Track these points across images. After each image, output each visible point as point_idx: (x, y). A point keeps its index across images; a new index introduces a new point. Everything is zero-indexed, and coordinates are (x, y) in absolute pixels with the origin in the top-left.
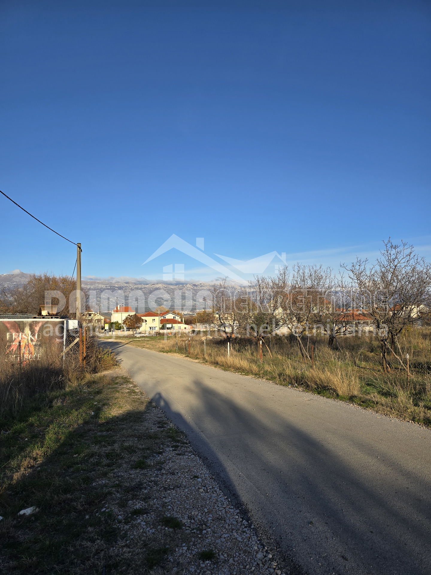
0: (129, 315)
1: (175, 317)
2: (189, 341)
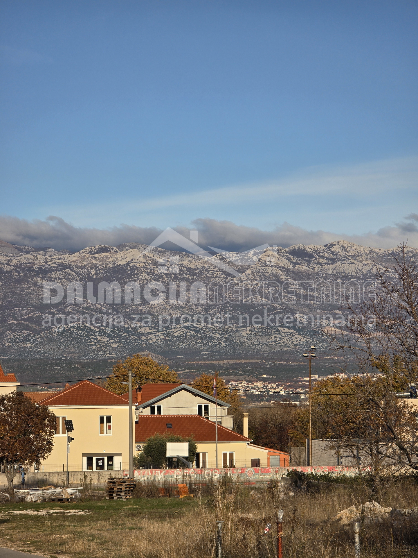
1: (206, 407)
2: (278, 524)
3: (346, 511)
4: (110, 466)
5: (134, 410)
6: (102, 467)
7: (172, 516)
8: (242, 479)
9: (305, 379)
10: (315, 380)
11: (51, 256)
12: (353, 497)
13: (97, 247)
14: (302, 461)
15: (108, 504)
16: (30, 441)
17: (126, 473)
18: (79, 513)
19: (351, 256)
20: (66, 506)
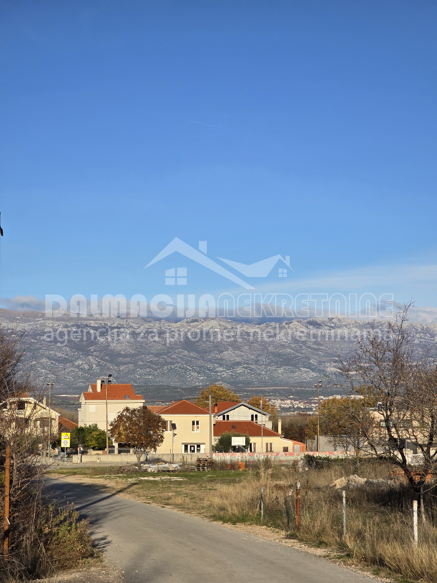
0: (127, 409)
1: (256, 416)
2: (297, 490)
3: (339, 480)
4: (199, 451)
5: (212, 417)
6: (193, 451)
7: (234, 481)
8: (277, 459)
9: (316, 398)
10: (322, 399)
11: (164, 324)
12: (343, 472)
13: (191, 319)
14: (313, 448)
15: (197, 473)
16: (150, 436)
17: (207, 455)
18: (179, 479)
19: (344, 325)
20: (172, 475)
